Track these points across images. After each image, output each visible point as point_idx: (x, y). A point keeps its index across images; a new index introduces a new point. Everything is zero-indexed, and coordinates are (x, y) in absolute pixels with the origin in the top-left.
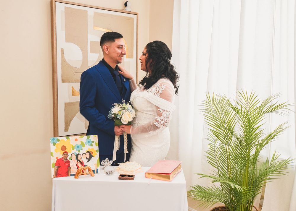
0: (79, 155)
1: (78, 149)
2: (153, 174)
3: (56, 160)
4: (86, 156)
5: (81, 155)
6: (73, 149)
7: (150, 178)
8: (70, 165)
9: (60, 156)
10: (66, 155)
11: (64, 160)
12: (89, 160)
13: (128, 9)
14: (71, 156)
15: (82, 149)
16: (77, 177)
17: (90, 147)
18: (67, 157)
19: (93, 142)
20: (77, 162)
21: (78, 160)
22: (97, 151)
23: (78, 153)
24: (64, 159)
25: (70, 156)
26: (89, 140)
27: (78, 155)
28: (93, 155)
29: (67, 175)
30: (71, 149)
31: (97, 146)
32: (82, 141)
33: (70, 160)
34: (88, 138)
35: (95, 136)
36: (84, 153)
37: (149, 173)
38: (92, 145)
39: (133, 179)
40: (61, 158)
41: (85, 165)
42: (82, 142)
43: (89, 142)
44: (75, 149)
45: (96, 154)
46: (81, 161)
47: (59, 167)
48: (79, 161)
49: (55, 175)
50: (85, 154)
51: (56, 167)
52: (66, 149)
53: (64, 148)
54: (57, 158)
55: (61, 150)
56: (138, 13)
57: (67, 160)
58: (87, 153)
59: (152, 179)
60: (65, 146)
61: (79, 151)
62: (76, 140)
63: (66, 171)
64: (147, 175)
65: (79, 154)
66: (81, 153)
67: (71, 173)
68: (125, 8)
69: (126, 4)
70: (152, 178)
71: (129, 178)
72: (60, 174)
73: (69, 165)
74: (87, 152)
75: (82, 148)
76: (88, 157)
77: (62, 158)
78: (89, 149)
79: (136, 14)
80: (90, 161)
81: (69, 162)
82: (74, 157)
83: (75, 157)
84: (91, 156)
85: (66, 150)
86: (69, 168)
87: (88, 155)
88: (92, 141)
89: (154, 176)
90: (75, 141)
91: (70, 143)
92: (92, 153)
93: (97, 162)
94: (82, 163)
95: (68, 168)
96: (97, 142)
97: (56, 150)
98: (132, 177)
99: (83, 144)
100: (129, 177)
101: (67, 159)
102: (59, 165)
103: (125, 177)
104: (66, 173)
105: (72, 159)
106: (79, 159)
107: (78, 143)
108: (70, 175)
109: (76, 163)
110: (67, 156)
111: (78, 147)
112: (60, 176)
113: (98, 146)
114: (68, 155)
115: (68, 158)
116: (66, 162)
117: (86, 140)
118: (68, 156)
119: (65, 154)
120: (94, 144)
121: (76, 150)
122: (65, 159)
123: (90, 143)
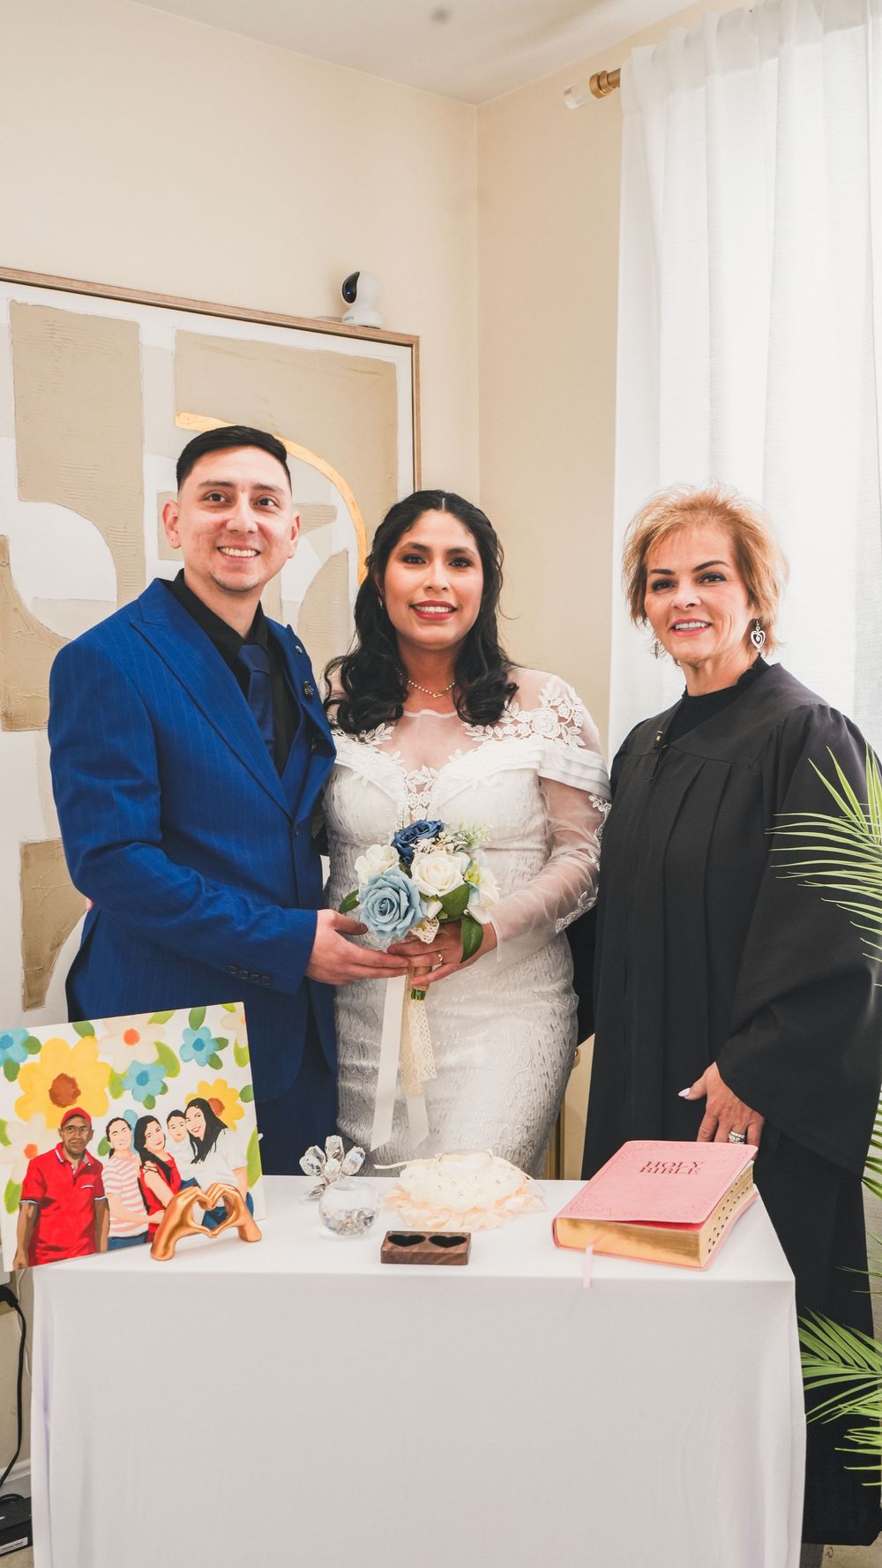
0: (151, 1127)
1: (144, 1091)
2: (599, 1224)
3: (26, 1163)
4: (189, 1126)
5: (163, 1120)
6: (116, 1093)
7: (583, 1250)
8: (105, 1184)
9: (48, 1141)
10: (82, 1129)
11: (69, 1158)
12: (202, 1147)
13: (361, 314)
14: (108, 1131)
15: (164, 1089)
16: (166, 1246)
17: (208, 1074)
18: (84, 1143)
19: (222, 1043)
20: (142, 1167)
21: (146, 1156)
22: (243, 1095)
23: (142, 1112)
24: (70, 1153)
25: (99, 1134)
26: (199, 1034)
27: (143, 1123)
28: (223, 1117)
29: (91, 1248)
30: (107, 1090)
31: (240, 1063)
32: (163, 1041)
33: (104, 1159)
34: (196, 1023)
35: (232, 1011)
36: (176, 1113)
37: (575, 1223)
38: (215, 1063)
39: (462, 1260)
40: (52, 1152)
41: (184, 1177)
42: (163, 1050)
43: (199, 1045)
44: (127, 1095)
45: (240, 1114)
46: (165, 1159)
47: (43, 1205)
48: (154, 1159)
49: (22, 1252)
50: (184, 1116)
51: (25, 1203)
52: (77, 1093)
53: (63, 1089)
54: (30, 1150)
55: (50, 1102)
56: (418, 337)
57: (86, 1160)
58: (194, 1110)
59: (598, 1258)
60: (71, 1075)
61: (150, 1102)
62: (131, 1037)
63: (84, 1225)
64: (564, 1231)
65: (150, 1119)
66: (161, 1111)
67: (112, 1234)
68: (347, 309)
69: (350, 290)
70: (595, 1252)
71: (444, 1254)
72: (53, 1243)
73: (99, 1189)
74: (190, 1105)
75: (166, 1080)
76: (201, 1134)
77: (60, 1146)
78: (203, 1085)
79: (410, 344)
80: (210, 1156)
81: (97, 1167)
82: (124, 1139)
83: (129, 1136)
84: (215, 1126)
85: (80, 1103)
86: (99, 1207)
87: (198, 1124)
88: (214, 1036)
89: (611, 1240)
90: (124, 1044)
91: (100, 1059)
92: (222, 1107)
93: (249, 1157)
94: (168, 1171)
95: (92, 1205)
96: (244, 1043)
97: (21, 1107)
98: (459, 1249)
99: (168, 1061)
100: (441, 1250)
101: (85, 1152)
102: (45, 1189)
103: (415, 1249)
104: (82, 1236)
105: (112, 1152)
106: (150, 1145)
107: (145, 1054)
108: (104, 1244)
109: (137, 1173)
110: (85, 1135)
111: (143, 1078)
112: (52, 1254)
113: (249, 1065)
114: (91, 1132)
115: (92, 1148)
116: (84, 1170)
117: (186, 1032)
118: (90, 1137)
119: (72, 1123)
120: (226, 1055)
121: (135, 1099)
122: (74, 1155)
123: (209, 1048)
